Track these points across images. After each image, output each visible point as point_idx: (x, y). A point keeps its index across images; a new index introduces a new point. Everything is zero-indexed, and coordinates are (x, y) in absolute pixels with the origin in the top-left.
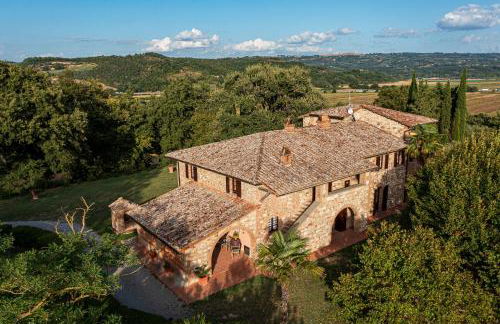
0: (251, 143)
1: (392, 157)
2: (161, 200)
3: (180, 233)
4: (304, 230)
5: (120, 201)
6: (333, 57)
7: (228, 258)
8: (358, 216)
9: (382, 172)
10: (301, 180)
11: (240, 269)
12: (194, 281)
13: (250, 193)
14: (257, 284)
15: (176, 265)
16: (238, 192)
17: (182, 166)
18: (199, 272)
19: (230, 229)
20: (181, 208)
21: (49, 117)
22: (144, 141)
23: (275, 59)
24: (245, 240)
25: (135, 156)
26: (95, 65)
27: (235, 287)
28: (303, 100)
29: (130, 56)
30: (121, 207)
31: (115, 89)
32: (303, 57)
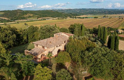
0: (45, 40)
1: (67, 41)
2: (33, 50)
3: (36, 54)
4: (53, 53)
5: (26, 50)
6: (66, 10)
7: (43, 57)
8: (61, 50)
9: (65, 43)
10: (52, 46)
11: (45, 58)
12: (39, 60)
13: (46, 48)
14: (47, 60)
15: (36, 58)
16: (44, 48)
17: (35, 44)
18: (39, 59)
19: (43, 53)
20: (36, 51)
21: (10, 36)
22: (25, 38)
23: (51, 11)
24: (45, 55)
25: (24, 41)
26: (3, 13)
27: (44, 60)
28: (54, 31)
29: (13, 10)
30: (26, 51)
31: (10, 19)
32: (58, 10)
